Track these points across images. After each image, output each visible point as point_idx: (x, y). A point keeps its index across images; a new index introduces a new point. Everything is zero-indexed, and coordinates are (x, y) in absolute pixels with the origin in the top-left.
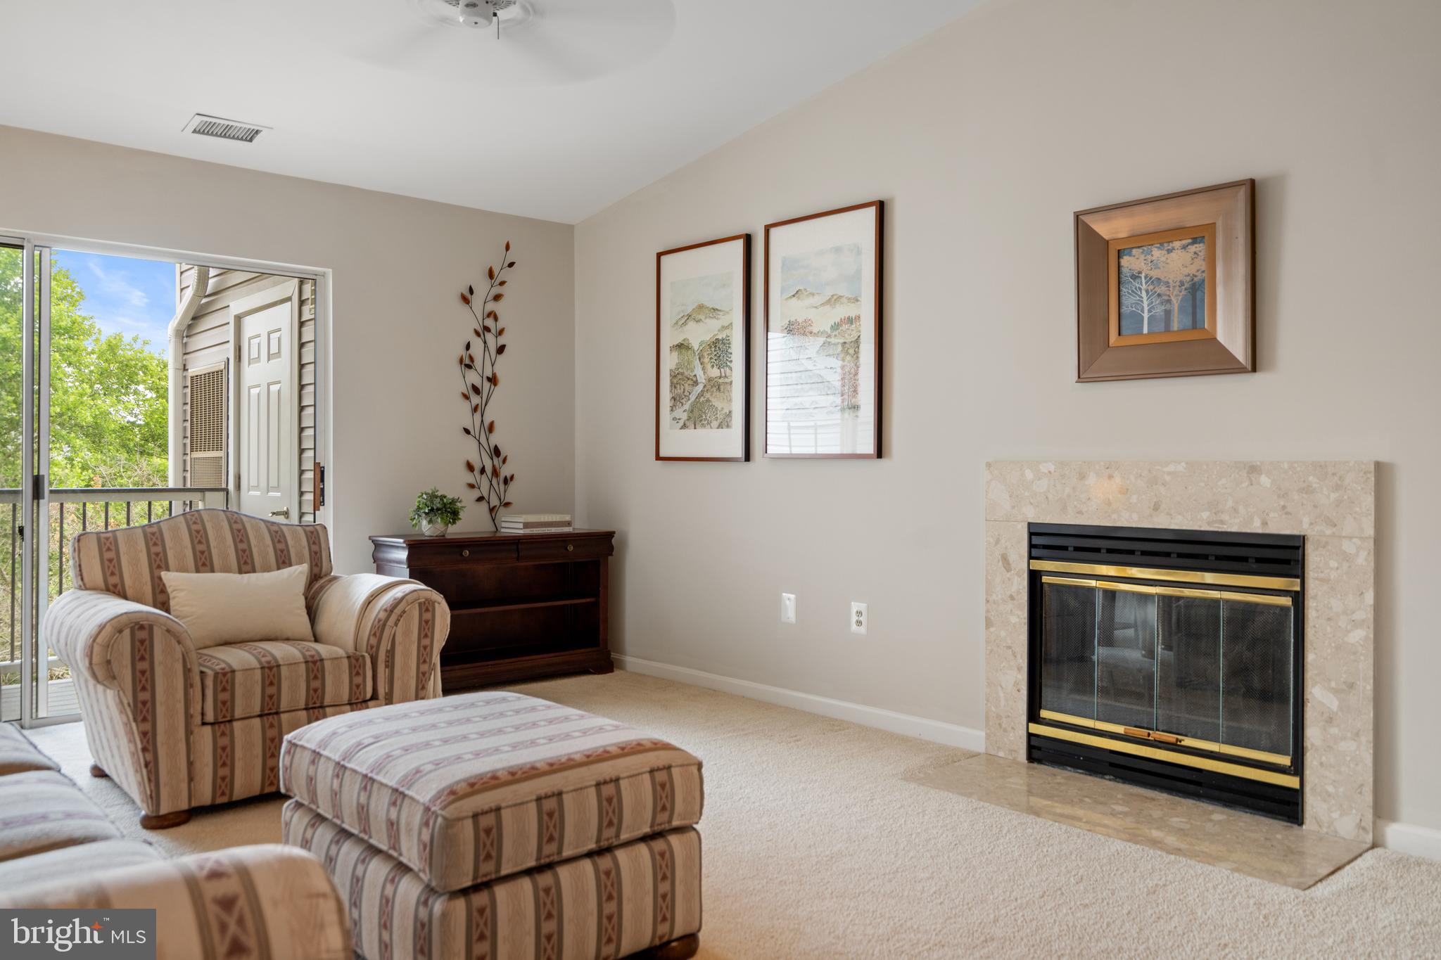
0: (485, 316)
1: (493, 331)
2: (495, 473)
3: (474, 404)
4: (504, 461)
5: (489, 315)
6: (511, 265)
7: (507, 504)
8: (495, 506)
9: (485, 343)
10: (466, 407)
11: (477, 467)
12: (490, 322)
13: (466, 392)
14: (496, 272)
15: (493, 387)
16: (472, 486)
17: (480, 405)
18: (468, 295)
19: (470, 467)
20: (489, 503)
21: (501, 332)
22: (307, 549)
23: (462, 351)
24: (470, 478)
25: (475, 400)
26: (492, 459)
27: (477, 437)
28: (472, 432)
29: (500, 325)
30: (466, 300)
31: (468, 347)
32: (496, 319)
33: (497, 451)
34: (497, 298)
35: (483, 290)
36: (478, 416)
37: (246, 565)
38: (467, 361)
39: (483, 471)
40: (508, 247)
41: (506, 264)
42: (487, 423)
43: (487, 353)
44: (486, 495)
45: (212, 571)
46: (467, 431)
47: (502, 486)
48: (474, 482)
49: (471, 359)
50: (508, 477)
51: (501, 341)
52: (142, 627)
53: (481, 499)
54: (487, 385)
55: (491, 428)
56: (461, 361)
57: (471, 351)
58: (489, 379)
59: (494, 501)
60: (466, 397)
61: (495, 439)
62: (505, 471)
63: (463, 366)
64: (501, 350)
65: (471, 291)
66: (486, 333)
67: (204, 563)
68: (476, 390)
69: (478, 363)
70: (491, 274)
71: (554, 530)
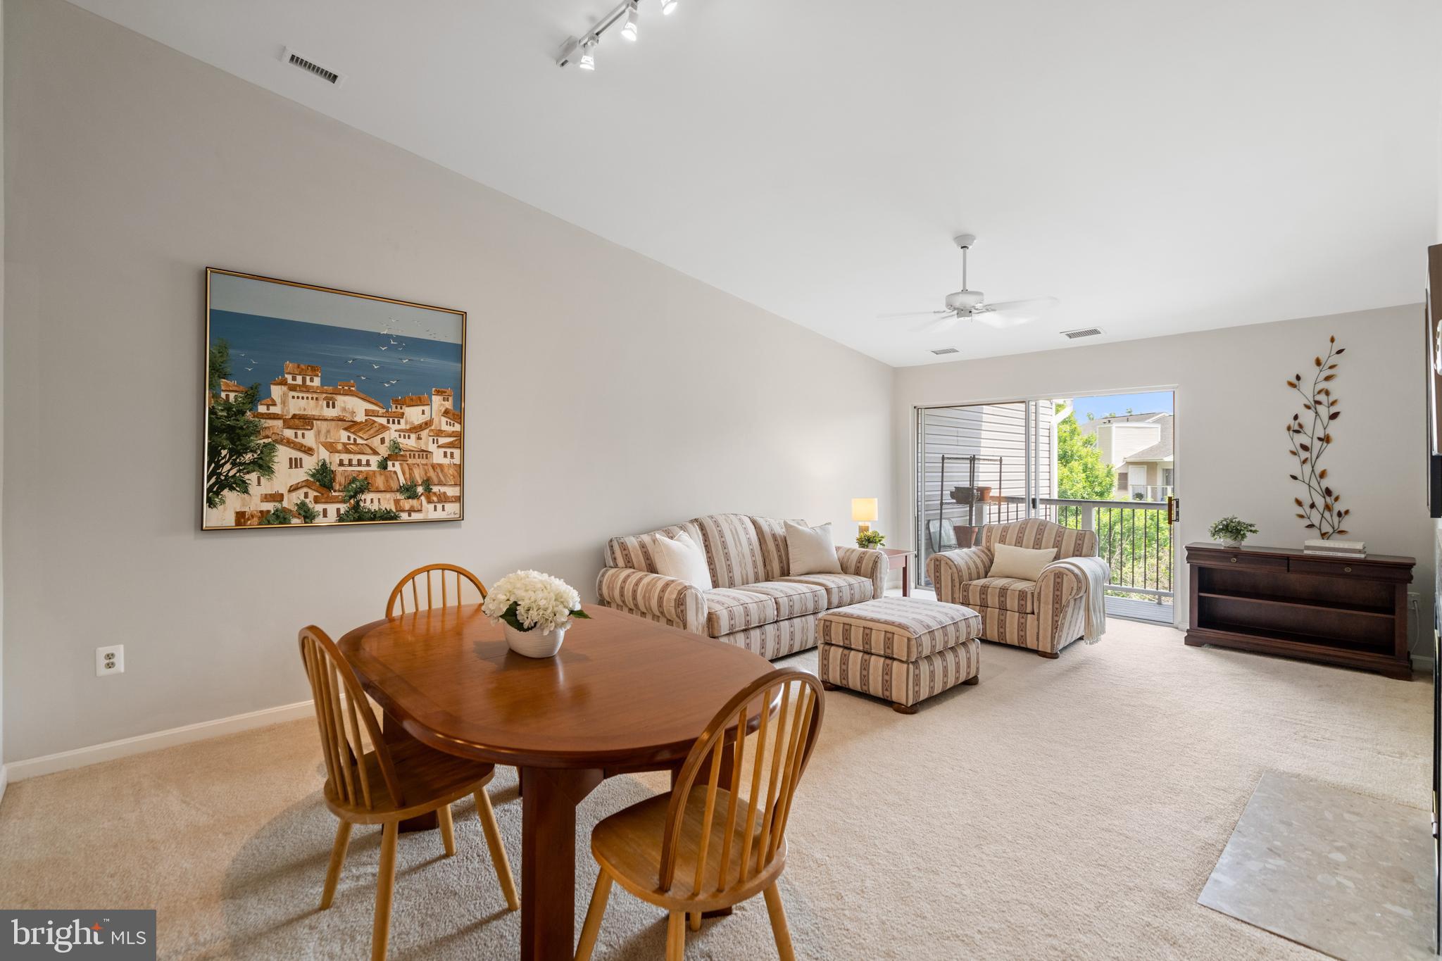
0: (1316, 393)
1: (1325, 403)
2: (1328, 508)
3: (1303, 458)
4: (1337, 499)
5: (1319, 392)
6: (1340, 352)
7: (1341, 532)
8: (1327, 533)
9: (1316, 413)
10: (1296, 461)
11: (1307, 502)
12: (1322, 398)
13: (1294, 450)
14: (1323, 360)
15: (1325, 444)
16: (1301, 516)
17: (1309, 459)
18: (1294, 381)
19: (1299, 503)
20: (1320, 529)
21: (1333, 403)
22: (1074, 542)
23: (1292, 422)
24: (1300, 511)
25: (1304, 455)
26: (1324, 497)
27: (1307, 481)
28: (1300, 477)
29: (1332, 399)
30: (1292, 385)
31: (1296, 417)
32: (1327, 393)
33: (1328, 492)
34: (1328, 378)
35: (1311, 375)
36: (1307, 468)
37: (1037, 545)
38: (1297, 428)
39: (1313, 506)
40: (1332, 340)
41: (1334, 351)
42: (1318, 472)
43: (1318, 421)
44: (1317, 524)
45: (1004, 544)
46: (1294, 478)
47: (1336, 519)
48: (1304, 514)
49: (1300, 426)
50: (1343, 511)
51: (1333, 410)
52: (938, 560)
53: (1311, 526)
54: (1317, 444)
55: (1323, 475)
56: (1289, 428)
57: (1300, 420)
58: (1320, 439)
59: (1326, 528)
60: (1294, 453)
61: (1326, 483)
62: (1339, 507)
63: (1291, 432)
64: (1334, 416)
65: (1298, 378)
66: (1318, 406)
67: (1019, 543)
68: (1305, 448)
69: (1308, 428)
70: (1318, 363)
71: (1340, 554)
